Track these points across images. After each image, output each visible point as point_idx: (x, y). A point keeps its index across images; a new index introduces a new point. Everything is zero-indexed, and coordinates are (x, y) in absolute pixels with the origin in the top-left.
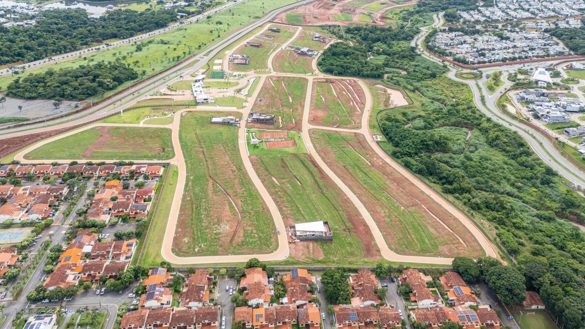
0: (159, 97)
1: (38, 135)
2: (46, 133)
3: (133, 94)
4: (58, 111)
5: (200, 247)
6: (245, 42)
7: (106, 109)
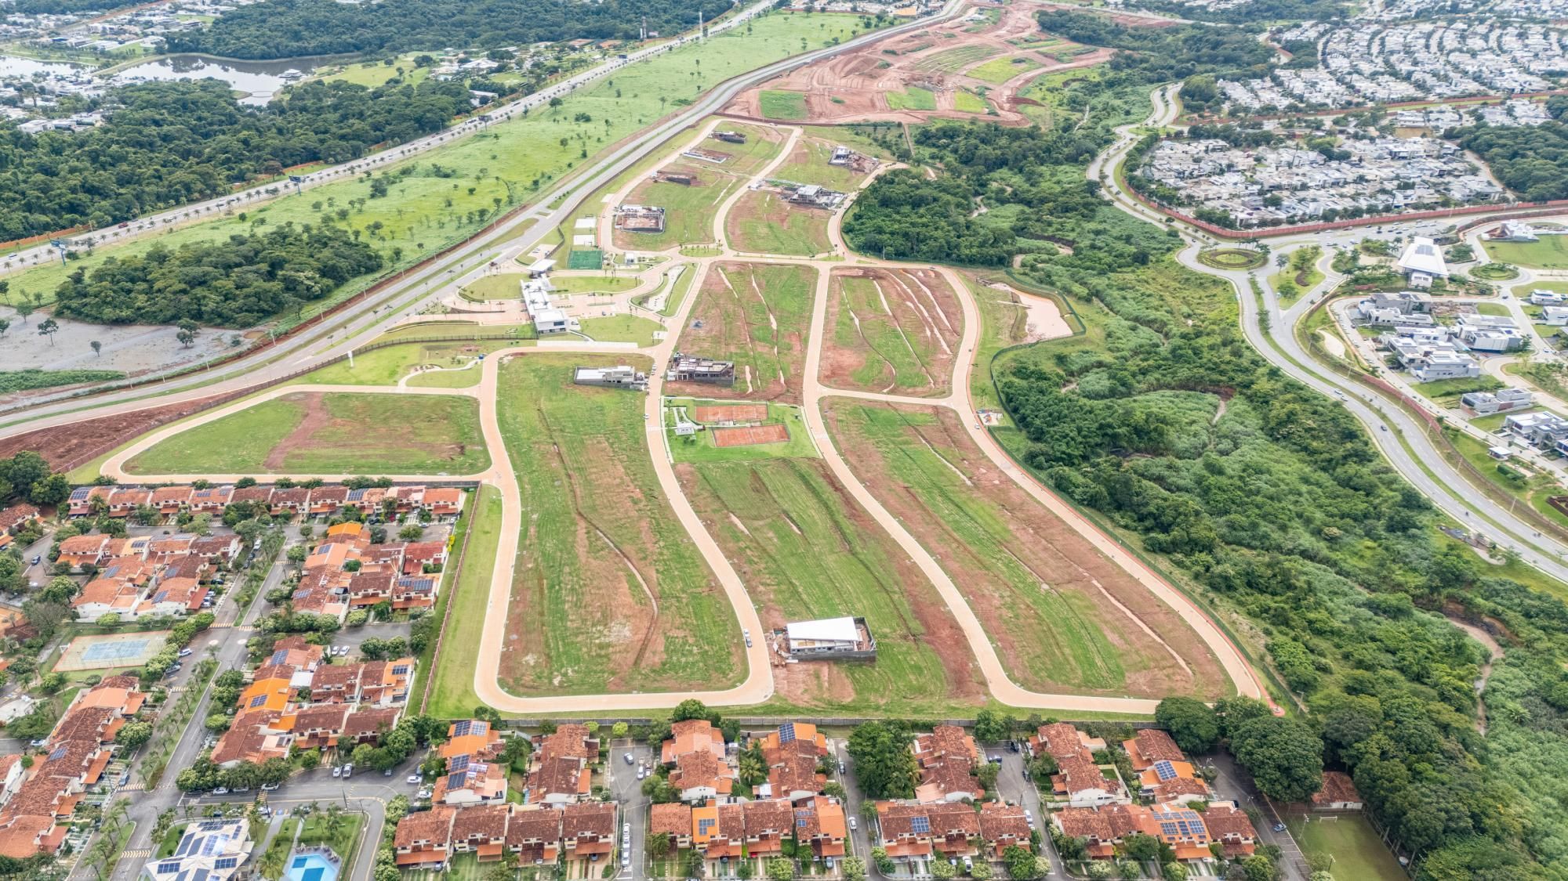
0: (441, 317)
1: (149, 415)
2: (168, 410)
3: (373, 309)
4: (192, 353)
5: (565, 675)
6: (652, 172)
7: (311, 348)
